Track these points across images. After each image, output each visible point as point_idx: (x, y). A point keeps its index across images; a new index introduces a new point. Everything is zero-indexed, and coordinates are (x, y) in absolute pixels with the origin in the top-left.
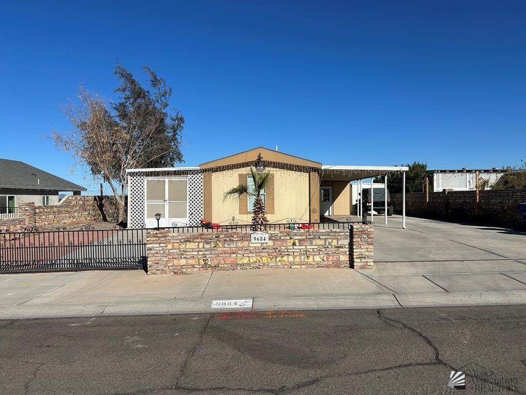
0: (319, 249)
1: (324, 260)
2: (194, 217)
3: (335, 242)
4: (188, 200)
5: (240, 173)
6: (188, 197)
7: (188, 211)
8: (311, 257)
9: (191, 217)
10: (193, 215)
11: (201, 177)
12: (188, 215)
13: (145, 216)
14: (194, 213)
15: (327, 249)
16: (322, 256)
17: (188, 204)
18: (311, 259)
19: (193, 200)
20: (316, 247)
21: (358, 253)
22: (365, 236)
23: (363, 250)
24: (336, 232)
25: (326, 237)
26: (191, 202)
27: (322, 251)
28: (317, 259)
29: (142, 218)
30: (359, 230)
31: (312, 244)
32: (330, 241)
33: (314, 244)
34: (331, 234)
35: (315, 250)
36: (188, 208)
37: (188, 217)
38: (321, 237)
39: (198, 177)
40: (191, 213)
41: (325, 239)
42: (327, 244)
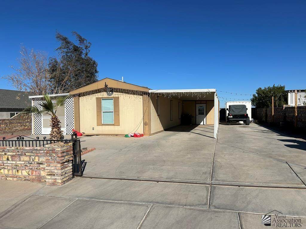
0: (26, 164)
1: (29, 175)
2: (69, 127)
3: (37, 159)
4: (66, 116)
5: (97, 96)
6: (65, 114)
7: (65, 123)
8: (20, 171)
9: (67, 127)
10: (68, 126)
11: (73, 100)
12: (66, 126)
13: (42, 126)
14: (69, 125)
15: (31, 165)
16: (28, 171)
17: (65, 119)
18: (20, 174)
19: (68, 116)
20: (23, 163)
21: (49, 171)
22: (54, 155)
23: (53, 168)
24: (37, 150)
25: (30, 154)
26: (67, 117)
27: (27, 166)
28: (25, 173)
29: (40, 128)
30: (50, 149)
31: (20, 160)
32: (33, 157)
33: (22, 159)
34: (34, 152)
35: (22, 165)
36: (66, 121)
37: (65, 127)
38: (27, 154)
39: (71, 100)
40: (67, 124)
41: (30, 156)
42: (32, 160)
